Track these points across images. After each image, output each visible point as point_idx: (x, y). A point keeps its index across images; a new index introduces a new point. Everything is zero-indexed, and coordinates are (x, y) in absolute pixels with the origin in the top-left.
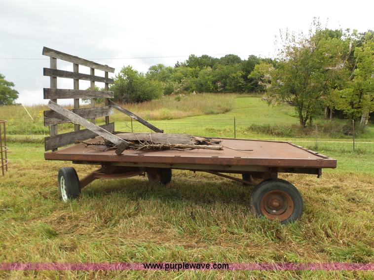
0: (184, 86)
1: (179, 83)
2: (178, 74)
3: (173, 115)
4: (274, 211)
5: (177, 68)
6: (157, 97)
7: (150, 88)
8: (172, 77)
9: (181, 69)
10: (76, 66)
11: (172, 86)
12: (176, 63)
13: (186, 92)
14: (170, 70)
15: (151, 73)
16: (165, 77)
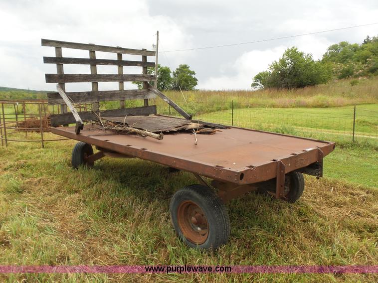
0: (371, 66)
1: (363, 63)
2: (365, 52)
3: (330, 102)
4: (199, 229)
5: (366, 45)
6: (324, 81)
7: (315, 71)
8: (356, 57)
9: (370, 46)
10: (92, 53)
11: (353, 67)
12: (366, 38)
13: (370, 74)
14: (355, 48)
15: (330, 53)
16: (347, 58)
